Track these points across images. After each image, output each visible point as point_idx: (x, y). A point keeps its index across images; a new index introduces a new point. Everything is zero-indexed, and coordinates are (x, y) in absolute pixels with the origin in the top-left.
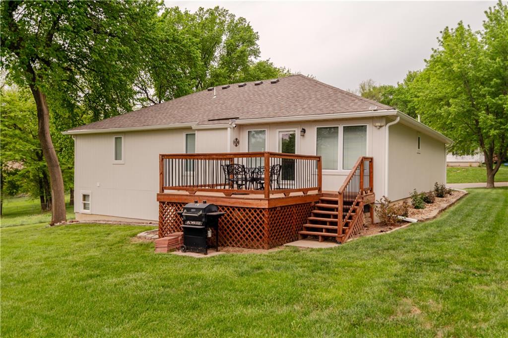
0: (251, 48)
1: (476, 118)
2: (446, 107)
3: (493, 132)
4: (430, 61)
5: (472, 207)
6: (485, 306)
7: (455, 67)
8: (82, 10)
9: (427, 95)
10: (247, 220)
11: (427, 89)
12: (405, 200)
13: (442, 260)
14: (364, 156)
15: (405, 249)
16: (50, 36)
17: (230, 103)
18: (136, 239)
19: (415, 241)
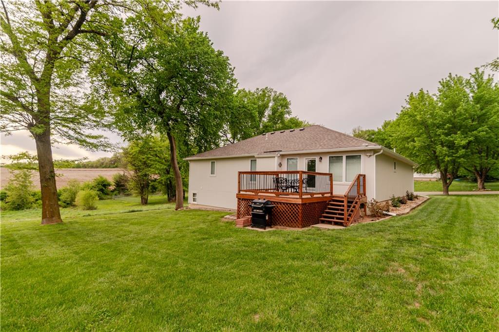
0: (287, 110)
1: (435, 150)
2: (412, 143)
3: (447, 159)
4: (401, 114)
5: (434, 208)
6: (450, 271)
7: (418, 118)
8: (195, 93)
9: (399, 135)
10: (289, 210)
11: (399, 131)
12: (387, 201)
13: (416, 240)
14: (359, 173)
15: (390, 232)
16: (178, 107)
17: (276, 142)
18: (223, 219)
19: (396, 228)
